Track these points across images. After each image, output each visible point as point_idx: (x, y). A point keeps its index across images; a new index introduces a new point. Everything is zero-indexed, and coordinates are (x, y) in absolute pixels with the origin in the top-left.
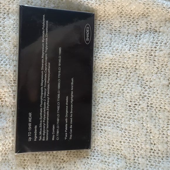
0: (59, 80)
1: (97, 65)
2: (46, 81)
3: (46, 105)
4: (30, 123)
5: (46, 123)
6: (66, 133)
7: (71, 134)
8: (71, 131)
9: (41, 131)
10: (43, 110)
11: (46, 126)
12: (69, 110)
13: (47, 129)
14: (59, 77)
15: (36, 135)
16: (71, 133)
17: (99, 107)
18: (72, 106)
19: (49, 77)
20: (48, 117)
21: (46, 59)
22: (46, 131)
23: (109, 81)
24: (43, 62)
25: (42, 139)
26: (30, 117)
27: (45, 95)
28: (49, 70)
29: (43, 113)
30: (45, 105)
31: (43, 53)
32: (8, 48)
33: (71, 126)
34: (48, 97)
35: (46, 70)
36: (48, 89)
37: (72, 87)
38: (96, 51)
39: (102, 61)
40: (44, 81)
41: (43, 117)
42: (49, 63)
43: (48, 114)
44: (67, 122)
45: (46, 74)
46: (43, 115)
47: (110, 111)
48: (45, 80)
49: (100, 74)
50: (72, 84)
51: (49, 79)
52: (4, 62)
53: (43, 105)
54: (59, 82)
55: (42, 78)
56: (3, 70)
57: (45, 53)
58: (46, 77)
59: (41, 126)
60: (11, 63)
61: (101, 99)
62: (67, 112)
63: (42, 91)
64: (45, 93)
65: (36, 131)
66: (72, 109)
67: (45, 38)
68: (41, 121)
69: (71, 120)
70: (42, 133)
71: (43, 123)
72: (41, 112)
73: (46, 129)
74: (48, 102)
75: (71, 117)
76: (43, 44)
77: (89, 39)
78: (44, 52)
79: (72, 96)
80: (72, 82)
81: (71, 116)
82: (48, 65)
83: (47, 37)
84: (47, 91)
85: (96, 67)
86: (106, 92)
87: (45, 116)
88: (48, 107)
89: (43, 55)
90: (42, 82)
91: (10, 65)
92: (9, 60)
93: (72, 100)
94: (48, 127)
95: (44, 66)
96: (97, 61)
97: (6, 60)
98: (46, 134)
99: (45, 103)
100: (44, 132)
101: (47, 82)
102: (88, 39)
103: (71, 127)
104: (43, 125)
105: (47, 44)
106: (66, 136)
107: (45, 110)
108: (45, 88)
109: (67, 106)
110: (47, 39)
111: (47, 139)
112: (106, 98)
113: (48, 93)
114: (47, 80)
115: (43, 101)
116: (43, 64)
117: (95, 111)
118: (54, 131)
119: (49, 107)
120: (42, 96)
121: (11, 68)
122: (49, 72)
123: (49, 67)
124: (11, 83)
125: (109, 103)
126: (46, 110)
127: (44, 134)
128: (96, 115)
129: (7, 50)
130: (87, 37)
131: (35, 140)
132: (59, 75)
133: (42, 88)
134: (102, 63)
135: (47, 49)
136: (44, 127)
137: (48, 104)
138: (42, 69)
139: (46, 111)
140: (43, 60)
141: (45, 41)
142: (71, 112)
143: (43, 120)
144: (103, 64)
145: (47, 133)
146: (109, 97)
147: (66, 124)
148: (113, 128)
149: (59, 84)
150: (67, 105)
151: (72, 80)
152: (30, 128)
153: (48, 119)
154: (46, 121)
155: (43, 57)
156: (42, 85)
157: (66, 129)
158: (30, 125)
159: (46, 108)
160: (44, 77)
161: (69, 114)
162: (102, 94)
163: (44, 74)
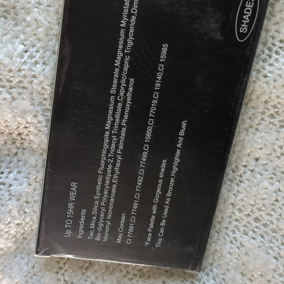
0: (151, 122)
1: (258, 93)
2: (117, 121)
3: (113, 173)
4: (72, 202)
5: (107, 208)
6: (150, 235)
7: (161, 237)
8: (162, 231)
9: (94, 222)
10: (104, 181)
11: (106, 214)
12: (165, 189)
13: (108, 220)
14: (152, 113)
15: (81, 227)
16: (161, 235)
17: (240, 189)
18: (172, 180)
19: (127, 111)
20: (113, 196)
21: (126, 68)
22: (105, 224)
23: (277, 139)
24: (116, 75)
25: (94, 237)
26: (72, 191)
27: (113, 150)
28: (129, 95)
29: (103, 186)
30: (109, 171)
31: (120, 55)
32: (43, 24)
33: (164, 221)
34: (119, 154)
35: (122, 94)
36: (122, 138)
37: (181, 141)
38: (264, 56)
39: (272, 87)
40: (114, 119)
41: (103, 195)
42: (132, 80)
43: (114, 191)
44: (154, 212)
45: (120, 105)
46: (102, 192)
47: (263, 208)
48: (118, 116)
49: (260, 116)
50: (182, 133)
51: (126, 116)
52: (31, 57)
53: (105, 171)
54: (151, 126)
55: (111, 112)
56: (27, 76)
57: (125, 55)
58: (119, 110)
59: (95, 212)
60: (49, 60)
61: (249, 173)
62: (159, 191)
63: (106, 141)
64: (113, 145)
65: (83, 219)
66: (171, 188)
67: (130, 16)
68: (97, 202)
69: (166, 210)
70: (97, 225)
71: (100, 206)
72: (100, 183)
73: (105, 219)
74: (118, 165)
75: (167, 205)
76: (122, 32)
77: (249, 28)
78: (123, 51)
79: (177, 160)
80: (181, 128)
81: (167, 202)
82: (127, 82)
83: (134, 14)
84: (117, 143)
85: (254, 97)
86: (265, 162)
87: (106, 192)
88: (115, 176)
89: (119, 58)
90: (109, 122)
91: (44, 63)
92: (44, 53)
93: (175, 169)
94: (110, 216)
95: (119, 84)
96: (259, 83)
97: (37, 51)
98: (104, 228)
99: (110, 166)
100: (101, 225)
101: (121, 122)
102: (244, 29)
103: (163, 223)
104: (99, 210)
105: (132, 31)
106: (149, 239)
107: (108, 182)
108: (114, 134)
109: (160, 181)
110: (134, 18)
111: (106, 238)
112: (261, 175)
113: (121, 147)
114: (122, 117)
115: (106, 162)
116: (115, 81)
117: (230, 193)
118: (122, 225)
119: (119, 175)
120: (104, 152)
121: (46, 71)
122: (129, 99)
123: (131, 89)
124: (45, 105)
125: (264, 189)
126: (111, 181)
127: (100, 229)
128: (230, 204)
129: (40, 27)
130: (243, 23)
131: (80, 237)
132: (153, 110)
133: (107, 133)
134: (271, 93)
135: (130, 43)
136: (102, 215)
137: (116, 169)
138: (113, 91)
139: (111, 184)
140: (117, 70)
141: (128, 23)
142: (169, 194)
143: (101, 200)
144: (273, 96)
145: (107, 228)
146: (270, 176)
147: (153, 217)
148: (260, 247)
149: (150, 130)
150: (161, 178)
151: (184, 124)
152: (71, 211)
153: (112, 200)
154: (107, 203)
155: (118, 63)
156: (108, 127)
157: (152, 226)
158: (71, 206)
159: (111, 178)
160: (115, 110)
161: (163, 197)
162: (253, 163)
163: (116, 102)
